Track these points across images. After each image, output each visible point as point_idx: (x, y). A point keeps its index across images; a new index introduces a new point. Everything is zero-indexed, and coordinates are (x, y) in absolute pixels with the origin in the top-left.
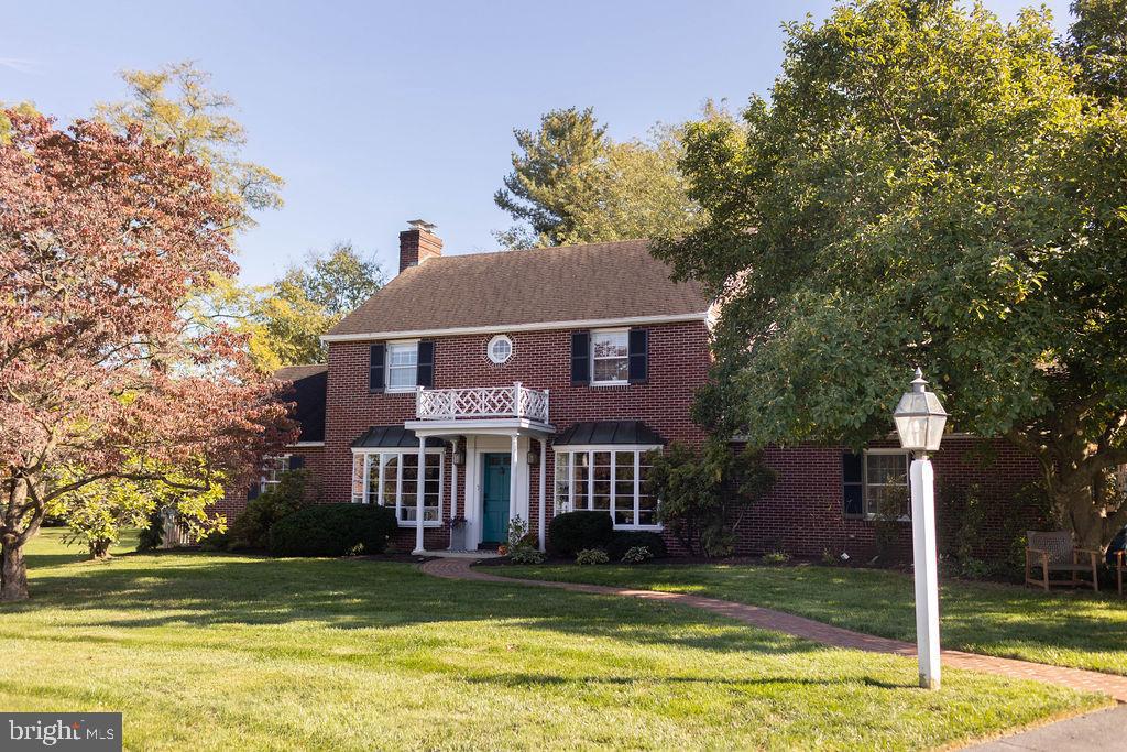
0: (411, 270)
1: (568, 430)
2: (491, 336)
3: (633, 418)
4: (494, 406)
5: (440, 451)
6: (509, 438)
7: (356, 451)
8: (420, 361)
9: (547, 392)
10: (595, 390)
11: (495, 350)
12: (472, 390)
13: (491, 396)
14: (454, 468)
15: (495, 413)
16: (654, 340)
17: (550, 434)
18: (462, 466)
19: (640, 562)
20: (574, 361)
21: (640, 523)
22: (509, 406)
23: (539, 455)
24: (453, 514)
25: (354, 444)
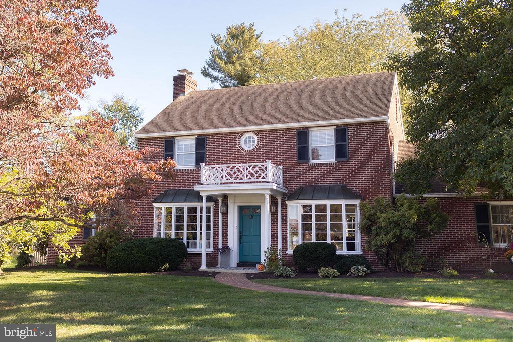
0: (181, 98)
1: (296, 192)
2: (243, 133)
3: (340, 183)
4: (253, 175)
5: (212, 205)
6: (263, 196)
7: (156, 205)
8: (197, 149)
9: (281, 167)
10: (313, 165)
11: (246, 142)
12: (237, 165)
13: (250, 169)
14: (220, 216)
15: (253, 180)
16: (351, 133)
17: (284, 194)
18: (225, 214)
19: (362, 277)
20: (299, 148)
21: (348, 250)
22: (263, 175)
23: (277, 207)
24: (220, 246)
25: (155, 201)
